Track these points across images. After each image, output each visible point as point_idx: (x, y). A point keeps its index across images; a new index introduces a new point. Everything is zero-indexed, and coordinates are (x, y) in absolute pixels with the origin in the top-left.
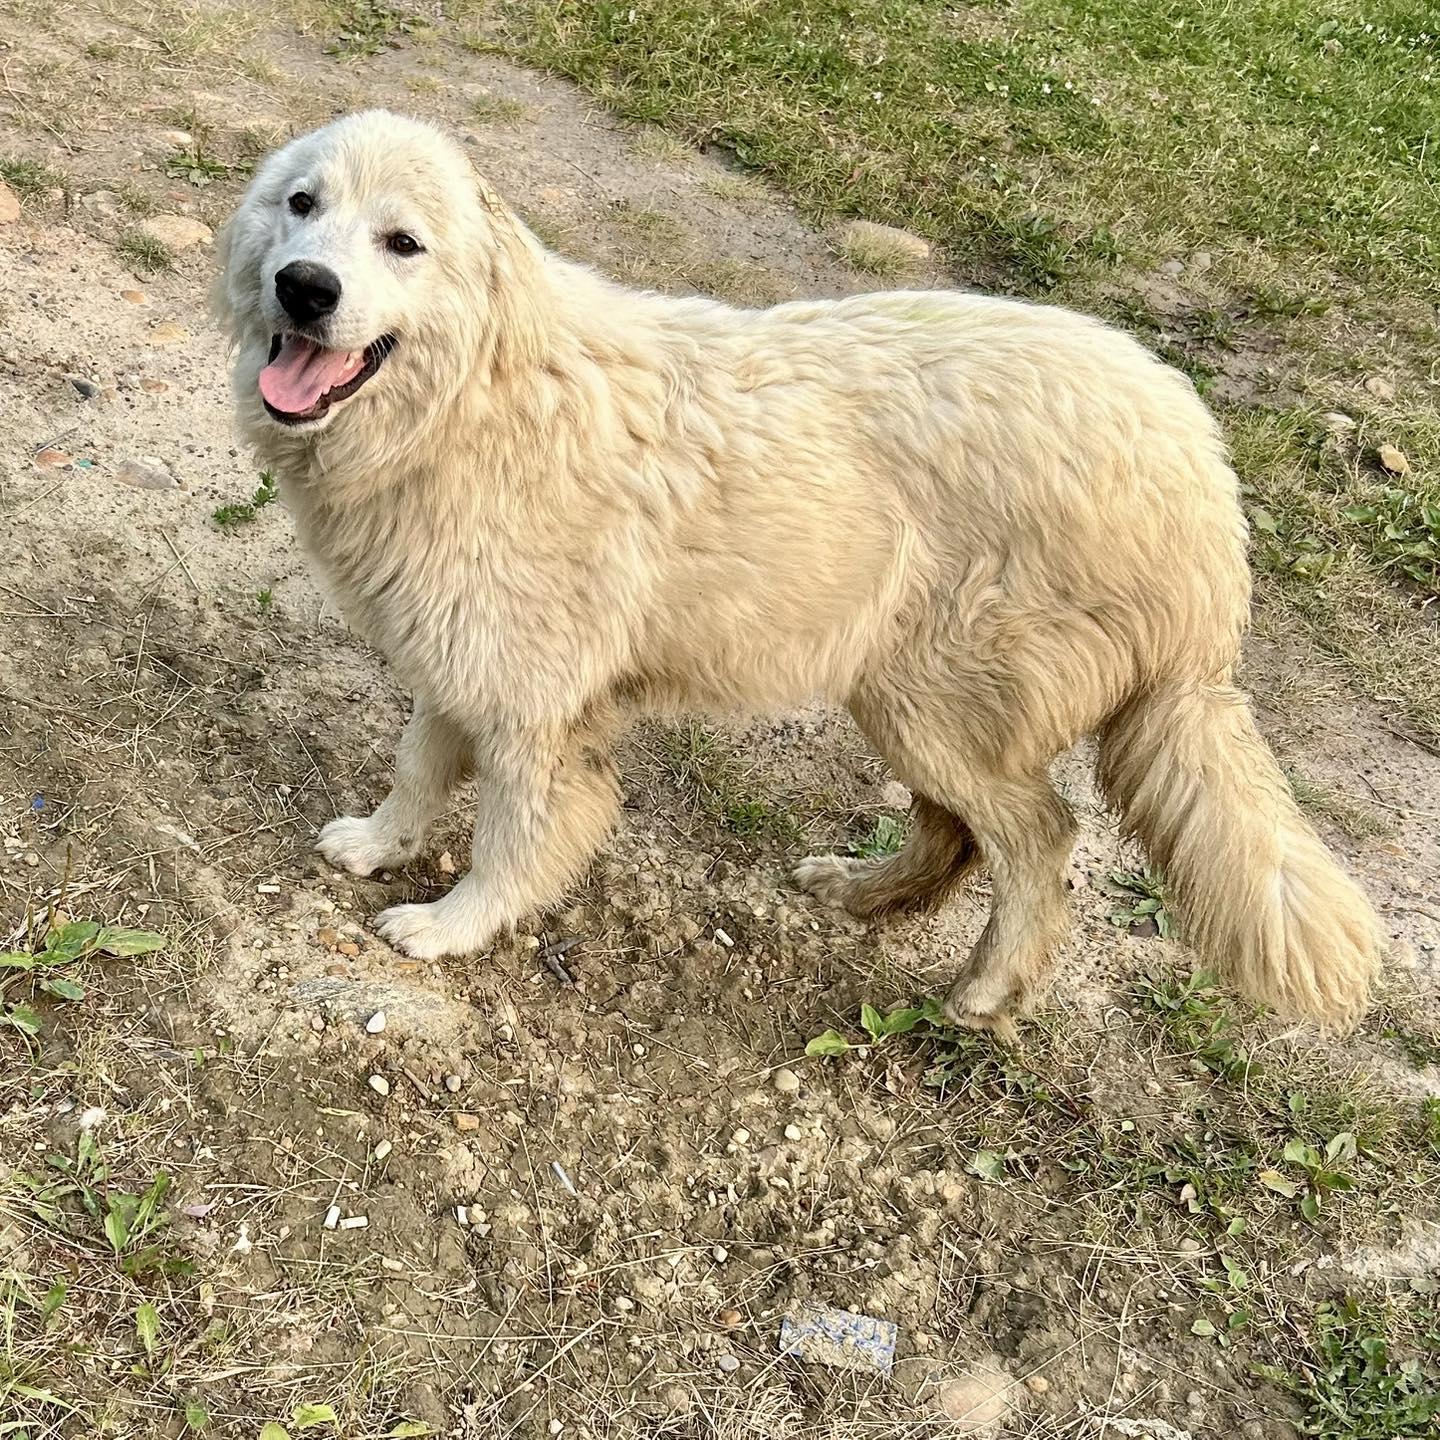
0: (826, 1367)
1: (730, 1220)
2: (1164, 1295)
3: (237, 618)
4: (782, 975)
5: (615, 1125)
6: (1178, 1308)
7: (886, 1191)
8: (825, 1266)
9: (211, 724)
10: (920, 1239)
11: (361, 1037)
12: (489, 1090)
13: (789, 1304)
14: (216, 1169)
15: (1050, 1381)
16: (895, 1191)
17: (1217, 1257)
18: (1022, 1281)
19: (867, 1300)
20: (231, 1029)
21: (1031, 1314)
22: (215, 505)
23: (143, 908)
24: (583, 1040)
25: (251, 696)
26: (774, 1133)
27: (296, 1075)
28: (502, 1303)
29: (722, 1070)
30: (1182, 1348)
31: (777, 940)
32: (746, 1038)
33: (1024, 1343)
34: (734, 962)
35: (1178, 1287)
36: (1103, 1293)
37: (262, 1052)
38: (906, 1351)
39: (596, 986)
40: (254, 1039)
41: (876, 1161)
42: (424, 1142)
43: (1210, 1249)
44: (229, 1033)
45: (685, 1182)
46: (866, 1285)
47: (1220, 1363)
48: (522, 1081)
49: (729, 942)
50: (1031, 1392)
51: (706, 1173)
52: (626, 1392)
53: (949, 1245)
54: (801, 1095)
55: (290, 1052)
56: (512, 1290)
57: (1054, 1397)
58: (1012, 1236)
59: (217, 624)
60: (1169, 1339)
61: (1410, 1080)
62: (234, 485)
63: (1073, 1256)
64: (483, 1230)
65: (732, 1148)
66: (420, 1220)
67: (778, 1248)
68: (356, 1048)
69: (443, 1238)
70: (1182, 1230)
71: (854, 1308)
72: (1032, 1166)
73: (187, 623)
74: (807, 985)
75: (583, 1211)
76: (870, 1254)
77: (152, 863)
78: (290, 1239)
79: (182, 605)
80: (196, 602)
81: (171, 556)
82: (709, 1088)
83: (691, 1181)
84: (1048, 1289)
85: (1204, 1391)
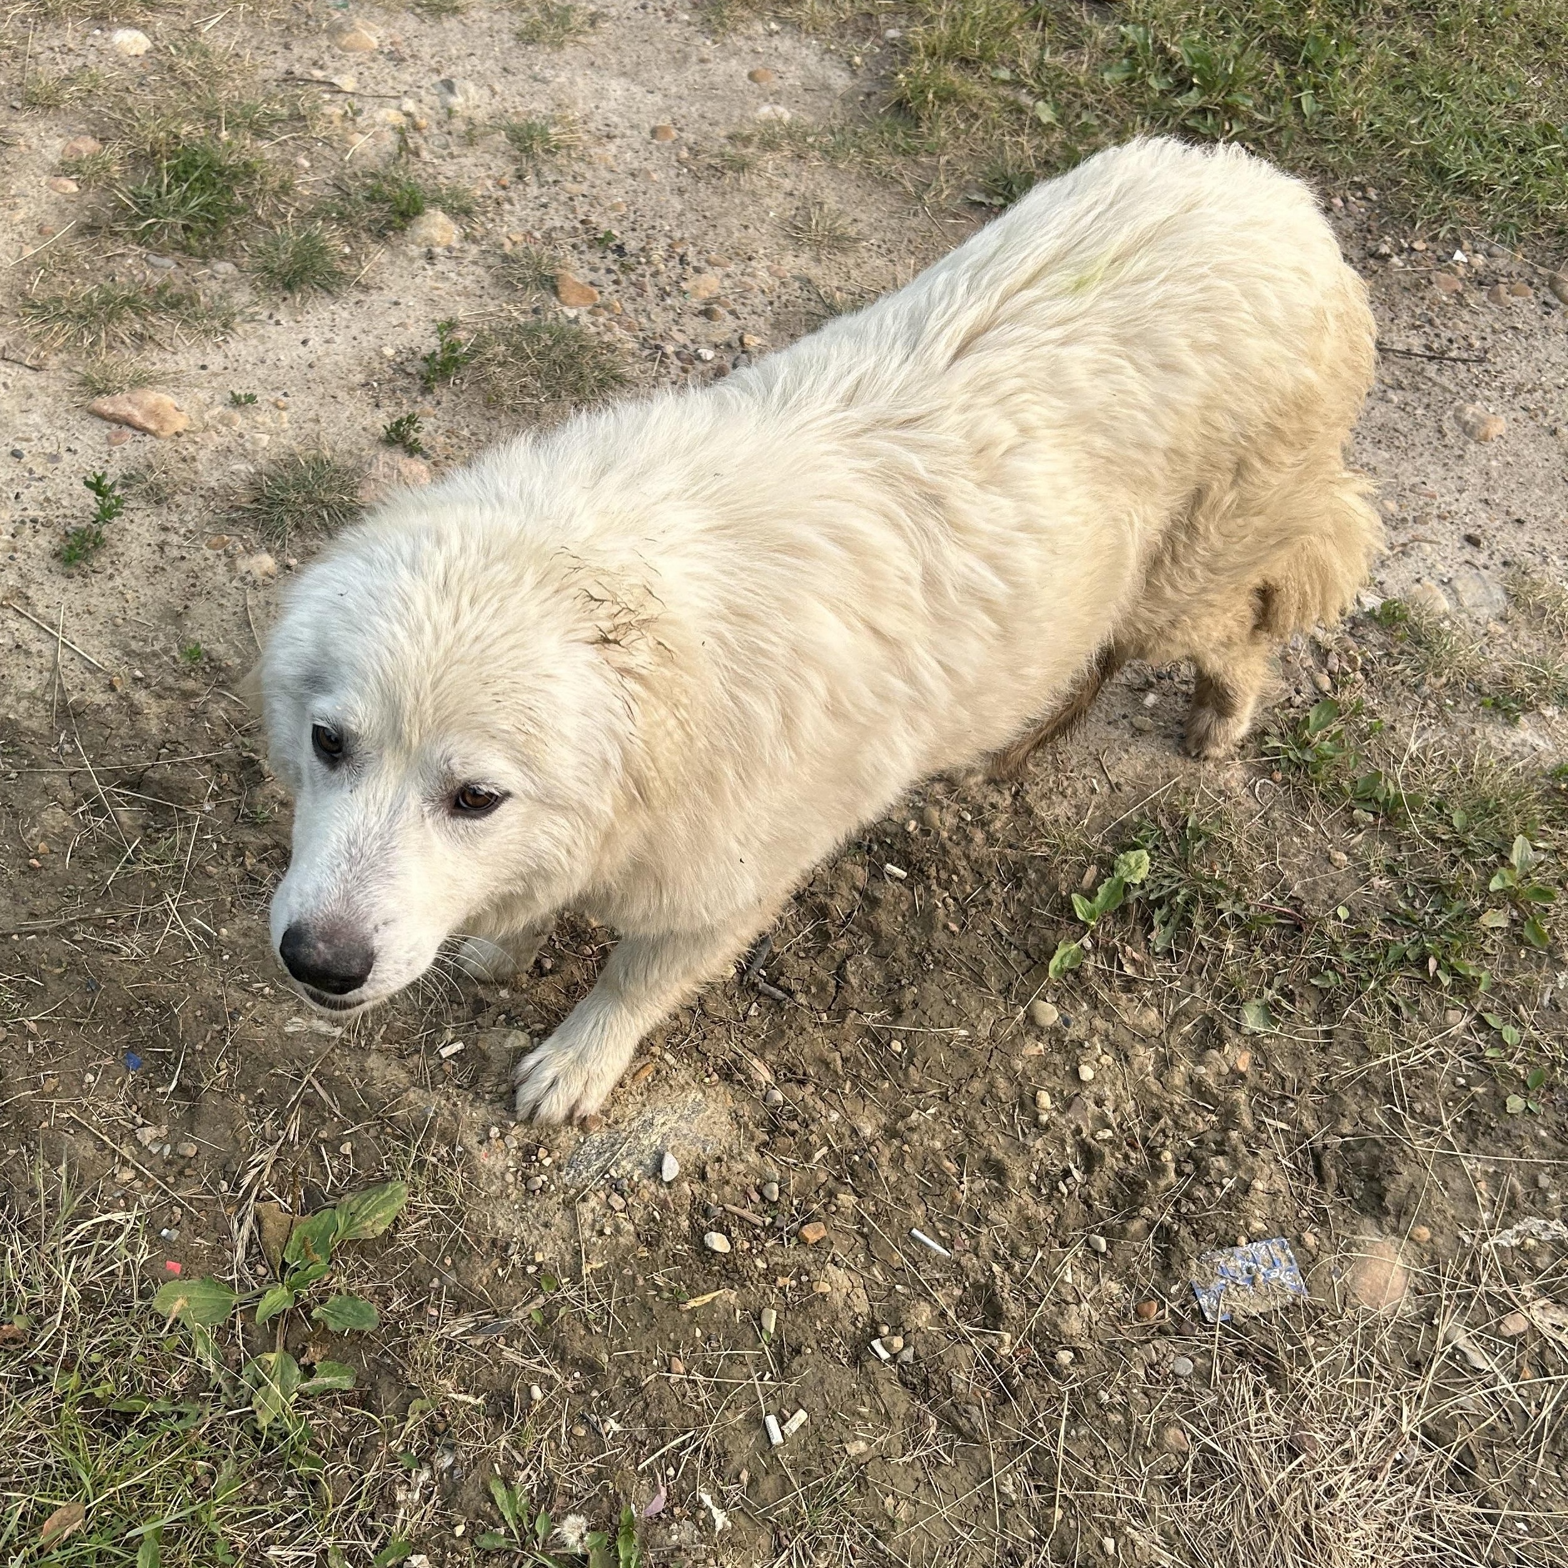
0: (1255, 1318)
1: (1087, 1201)
2: (1462, 1081)
3: (171, 689)
4: (968, 889)
5: (934, 1152)
6: (1480, 1090)
7: (1188, 1089)
8: (1193, 1208)
9: (240, 852)
10: (1245, 1129)
11: (663, 1192)
12: (805, 1179)
13: (1189, 1268)
14: (633, 1440)
15: (1430, 1226)
16: (1197, 1086)
17: (1480, 1019)
18: (1346, 1127)
19: (1247, 1225)
20: (539, 1258)
21: (1375, 1161)
22: (45, 541)
23: (346, 1148)
24: (839, 1062)
25: (260, 795)
26: (1068, 1080)
27: (634, 1278)
28: (974, 1429)
29: (984, 1032)
30: (1508, 1133)
31: (945, 851)
32: (979, 979)
33: (1389, 1198)
34: (920, 898)
35: (1468, 1067)
36: (1418, 1107)
37: (586, 1270)
38: (1307, 1263)
39: (813, 990)
40: (568, 1258)
41: (1166, 1063)
42: (794, 1283)
43: (1470, 1012)
44: (540, 1265)
45: (1029, 1182)
46: (1239, 1210)
47: (1543, 1133)
48: (825, 1150)
49: (902, 874)
50: (1418, 1245)
51: (1041, 1163)
52: (1131, 1461)
53: (1272, 1122)
54: (1067, 1023)
55: (612, 1253)
56: (975, 1410)
57: (1440, 1241)
58: (1314, 1083)
59: (155, 709)
60: (1493, 1129)
61: (1513, 740)
62: (47, 500)
63: (1373, 1078)
64: (908, 1355)
65: (1044, 1118)
66: (847, 1380)
67: (1146, 1211)
68: (669, 1209)
69: (880, 1388)
70: (1440, 1004)
71: (1243, 1240)
72: (1290, 997)
73: (122, 723)
74: (998, 893)
75: (972, 1274)
76: (1221, 1173)
77: (316, 1083)
78: (753, 1481)
79: (100, 698)
80: (112, 688)
81: (43, 636)
82: (982, 1058)
83: (1033, 1178)
84: (1369, 1124)
85: (1548, 1170)
